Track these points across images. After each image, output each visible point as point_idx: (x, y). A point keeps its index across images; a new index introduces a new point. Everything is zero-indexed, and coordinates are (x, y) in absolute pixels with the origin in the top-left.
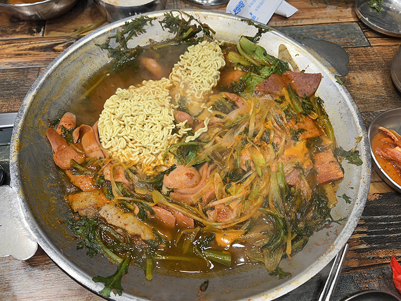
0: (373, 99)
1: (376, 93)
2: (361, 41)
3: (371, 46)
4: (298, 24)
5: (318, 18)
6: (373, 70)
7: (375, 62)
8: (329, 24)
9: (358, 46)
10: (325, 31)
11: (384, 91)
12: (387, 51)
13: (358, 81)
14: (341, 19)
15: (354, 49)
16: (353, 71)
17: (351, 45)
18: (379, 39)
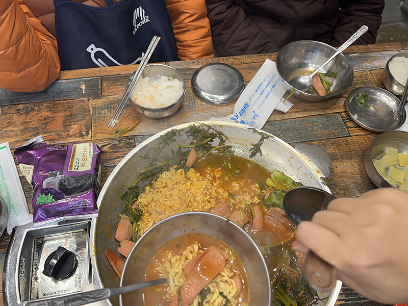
0: (351, 185)
1: (354, 180)
2: (342, 131)
3: (350, 136)
4: (293, 117)
5: (308, 111)
6: (351, 158)
7: (353, 151)
8: (317, 116)
9: (340, 136)
10: (314, 123)
11: (360, 178)
12: (363, 139)
13: (339, 170)
14: (326, 111)
15: (337, 140)
16: (336, 161)
17: (335, 135)
18: (357, 129)
